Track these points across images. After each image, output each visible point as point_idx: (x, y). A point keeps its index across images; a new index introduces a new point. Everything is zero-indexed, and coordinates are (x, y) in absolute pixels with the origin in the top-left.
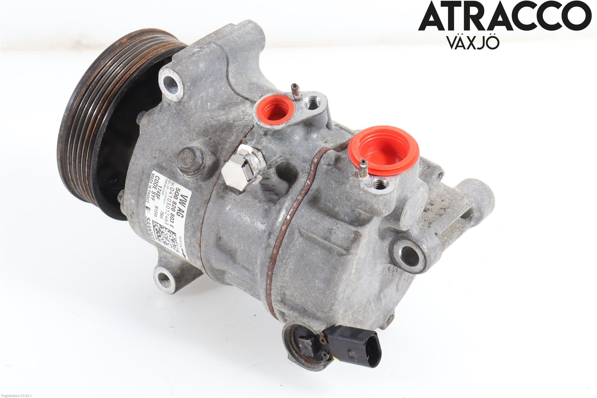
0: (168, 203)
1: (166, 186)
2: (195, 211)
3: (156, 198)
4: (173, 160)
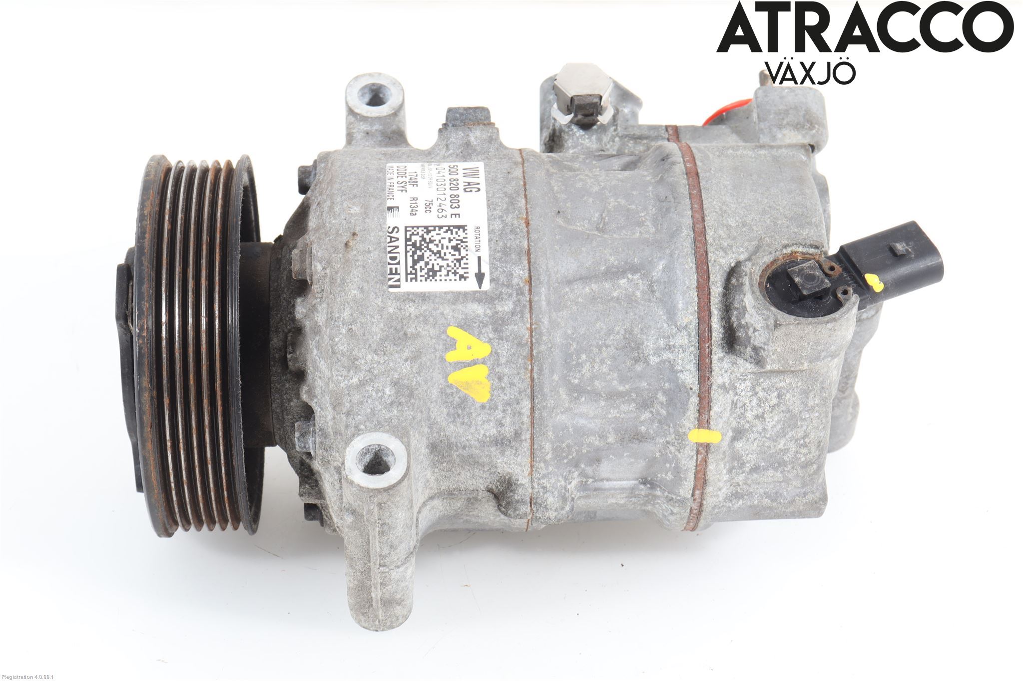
0: (439, 185)
2: (502, 176)
3: (409, 187)
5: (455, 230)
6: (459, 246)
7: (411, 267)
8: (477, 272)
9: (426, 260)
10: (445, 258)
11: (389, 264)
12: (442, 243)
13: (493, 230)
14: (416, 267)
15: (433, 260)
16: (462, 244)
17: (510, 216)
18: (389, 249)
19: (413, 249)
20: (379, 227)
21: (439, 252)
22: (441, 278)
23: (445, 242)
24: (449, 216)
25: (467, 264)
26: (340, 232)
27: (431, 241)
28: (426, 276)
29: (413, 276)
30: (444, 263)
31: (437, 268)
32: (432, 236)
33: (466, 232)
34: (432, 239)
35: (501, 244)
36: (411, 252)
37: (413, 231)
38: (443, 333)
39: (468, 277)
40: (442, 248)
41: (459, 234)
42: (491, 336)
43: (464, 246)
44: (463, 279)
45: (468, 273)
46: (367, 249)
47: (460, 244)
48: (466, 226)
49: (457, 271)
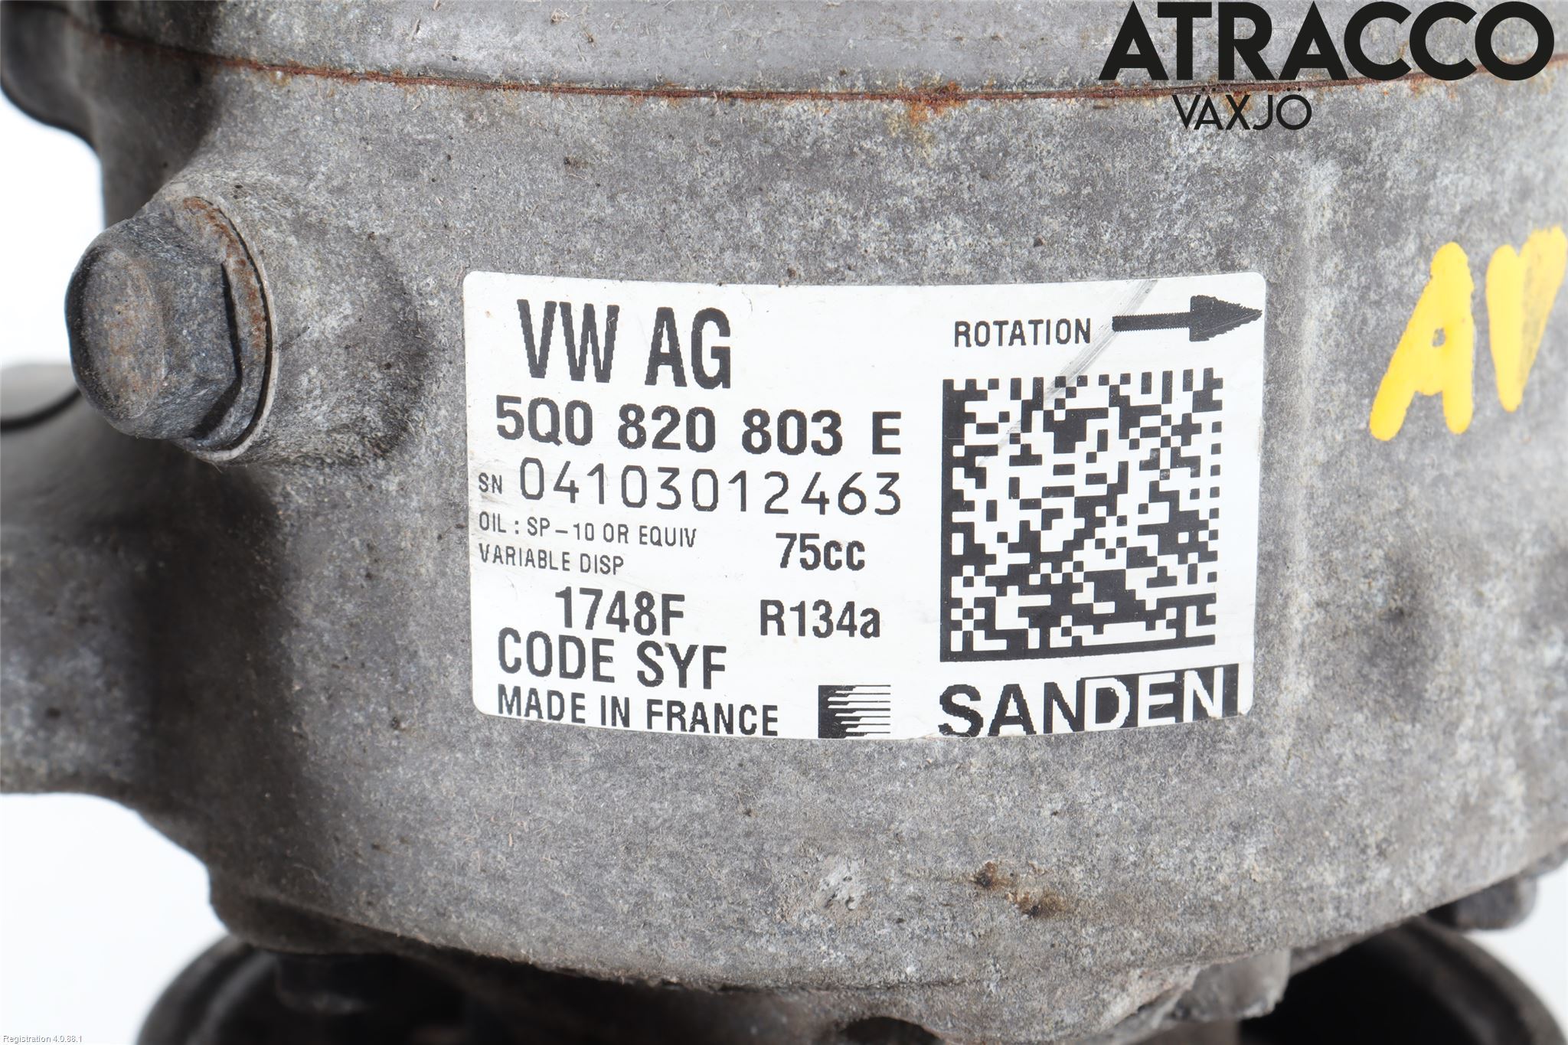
0: (669, 498)
1: (536, 543)
2: (599, 197)
3: (682, 634)
4: (357, 556)
5: (971, 436)
6: (1060, 416)
7: (1151, 627)
8: (1185, 332)
9: (1120, 562)
10: (1113, 478)
11: (1132, 719)
12: (1038, 495)
13: (979, 262)
14: (1151, 606)
15: (1122, 532)
16: (1049, 405)
17: (895, 175)
18: (1061, 725)
19: (1066, 620)
20: (943, 773)
21: (1084, 507)
22: (1205, 493)
23: (1034, 480)
24: (887, 463)
25: (1147, 378)
26: (970, 940)
27: (1029, 540)
28: (1193, 557)
29: (1191, 612)
30: (1139, 482)
31: (1160, 514)
32: (1002, 537)
33: (982, 385)
34: (1014, 537)
35: (1053, 224)
36: (1077, 631)
37: (968, 625)
38: (1387, 457)
39: (1208, 372)
40: (1067, 491)
41: (994, 419)
42: (1411, 247)
43: (1061, 394)
44: (1217, 395)
45: (1188, 375)
46: (1063, 822)
47: (1049, 415)
48: (948, 385)
49: (1177, 420)
